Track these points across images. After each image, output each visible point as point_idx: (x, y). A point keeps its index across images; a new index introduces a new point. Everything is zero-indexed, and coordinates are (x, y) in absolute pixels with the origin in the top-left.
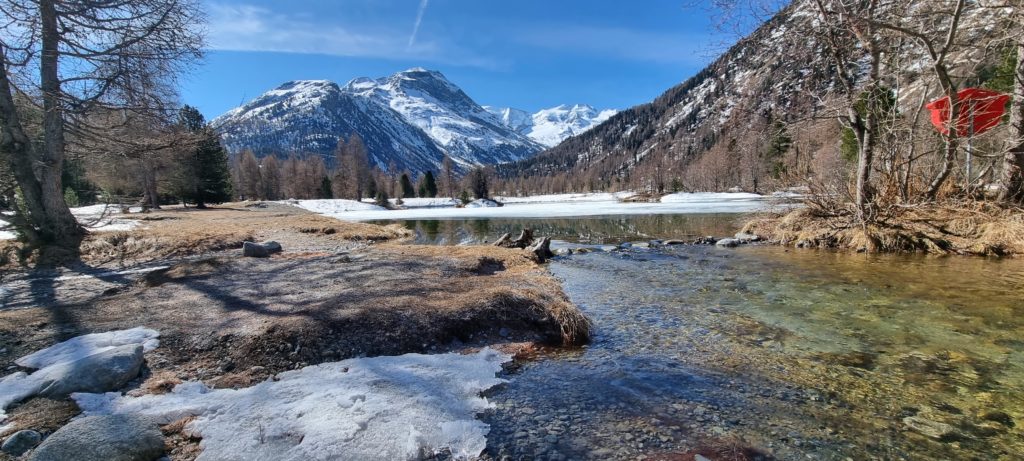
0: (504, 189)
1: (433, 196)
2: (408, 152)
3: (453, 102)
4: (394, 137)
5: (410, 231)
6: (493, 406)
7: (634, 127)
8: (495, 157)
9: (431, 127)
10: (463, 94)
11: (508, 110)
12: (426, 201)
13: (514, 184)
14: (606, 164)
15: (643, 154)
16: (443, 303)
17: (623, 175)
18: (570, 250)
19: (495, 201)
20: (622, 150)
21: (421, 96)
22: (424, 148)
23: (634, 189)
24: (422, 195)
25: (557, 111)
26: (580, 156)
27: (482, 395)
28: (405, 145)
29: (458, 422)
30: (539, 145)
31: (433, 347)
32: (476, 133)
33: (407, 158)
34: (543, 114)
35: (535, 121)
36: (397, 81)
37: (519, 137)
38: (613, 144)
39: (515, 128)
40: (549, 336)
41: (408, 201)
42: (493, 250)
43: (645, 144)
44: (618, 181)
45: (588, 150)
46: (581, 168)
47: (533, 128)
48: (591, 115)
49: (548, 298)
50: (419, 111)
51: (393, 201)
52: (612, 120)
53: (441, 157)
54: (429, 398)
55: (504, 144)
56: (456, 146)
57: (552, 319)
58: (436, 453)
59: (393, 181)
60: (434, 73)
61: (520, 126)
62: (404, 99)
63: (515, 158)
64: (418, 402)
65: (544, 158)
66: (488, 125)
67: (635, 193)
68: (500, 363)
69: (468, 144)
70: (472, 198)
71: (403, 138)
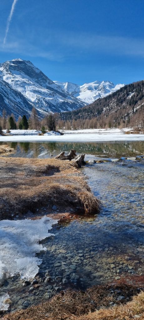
0: (64, 125)
1: (26, 129)
2: (13, 105)
3: (37, 78)
4: (5, 96)
5: (12, 149)
6: (45, 249)
7: (133, 94)
8: (60, 109)
9: (25, 92)
10: (43, 74)
11: (67, 83)
12: (23, 131)
13: (69, 123)
14: (118, 113)
15: (138, 108)
16: (24, 191)
17: (127, 119)
18: (95, 161)
19: (59, 132)
20: (127, 106)
21: (20, 74)
22: (22, 103)
23: (132, 126)
24: (21, 128)
25: (93, 84)
26: (104, 109)
27: (40, 242)
28: (11, 101)
29: (25, 258)
30: (83, 103)
31: (17, 216)
32: (50, 95)
33: (12, 108)
34: (86, 86)
35: (81, 90)
36: (7, 66)
37: (72, 98)
38: (122, 102)
39: (70, 93)
40: (79, 209)
41: (13, 131)
42: (54, 161)
43: (139, 102)
44: (124, 122)
45: (108, 105)
46: (104, 115)
47: (80, 93)
48: (111, 87)
49: (79, 189)
50: (19, 83)
51: (5, 131)
52: (121, 90)
53: (31, 108)
54: (11, 245)
55: (64, 102)
56: (39, 102)
57: (80, 201)
58: (12, 275)
59: (5, 120)
60: (27, 62)
61: (73, 92)
62: (11, 76)
63: (70, 109)
64: (5, 247)
65: (86, 110)
66: (56, 91)
67: (132, 129)
68: (51, 225)
69: (46, 102)
70: (47, 130)
71: (10, 97)
